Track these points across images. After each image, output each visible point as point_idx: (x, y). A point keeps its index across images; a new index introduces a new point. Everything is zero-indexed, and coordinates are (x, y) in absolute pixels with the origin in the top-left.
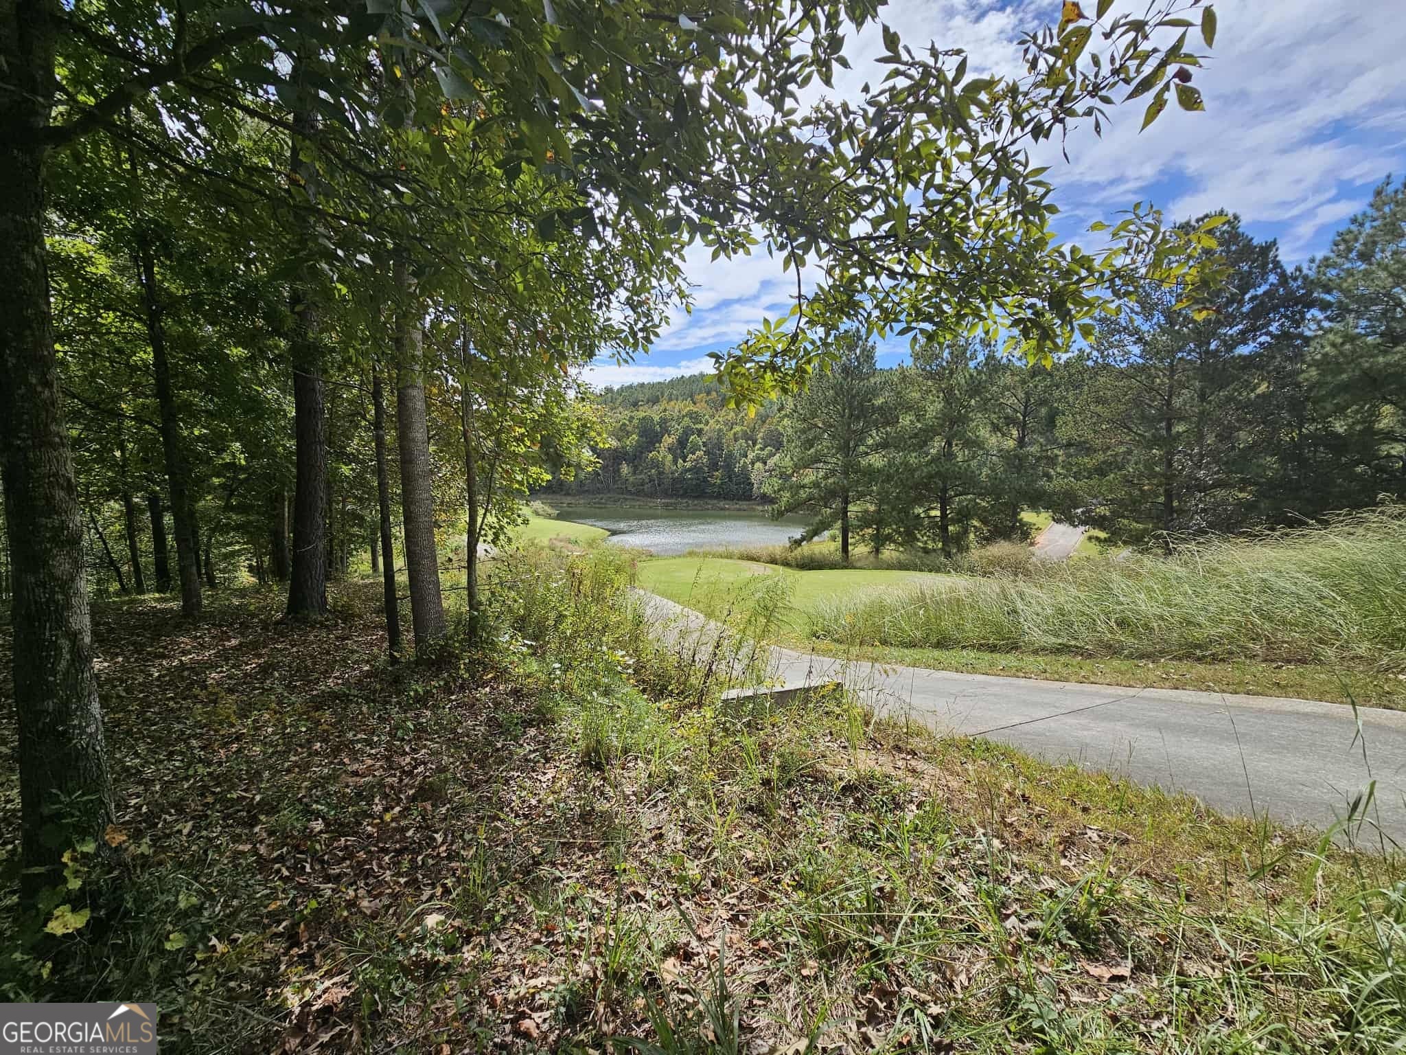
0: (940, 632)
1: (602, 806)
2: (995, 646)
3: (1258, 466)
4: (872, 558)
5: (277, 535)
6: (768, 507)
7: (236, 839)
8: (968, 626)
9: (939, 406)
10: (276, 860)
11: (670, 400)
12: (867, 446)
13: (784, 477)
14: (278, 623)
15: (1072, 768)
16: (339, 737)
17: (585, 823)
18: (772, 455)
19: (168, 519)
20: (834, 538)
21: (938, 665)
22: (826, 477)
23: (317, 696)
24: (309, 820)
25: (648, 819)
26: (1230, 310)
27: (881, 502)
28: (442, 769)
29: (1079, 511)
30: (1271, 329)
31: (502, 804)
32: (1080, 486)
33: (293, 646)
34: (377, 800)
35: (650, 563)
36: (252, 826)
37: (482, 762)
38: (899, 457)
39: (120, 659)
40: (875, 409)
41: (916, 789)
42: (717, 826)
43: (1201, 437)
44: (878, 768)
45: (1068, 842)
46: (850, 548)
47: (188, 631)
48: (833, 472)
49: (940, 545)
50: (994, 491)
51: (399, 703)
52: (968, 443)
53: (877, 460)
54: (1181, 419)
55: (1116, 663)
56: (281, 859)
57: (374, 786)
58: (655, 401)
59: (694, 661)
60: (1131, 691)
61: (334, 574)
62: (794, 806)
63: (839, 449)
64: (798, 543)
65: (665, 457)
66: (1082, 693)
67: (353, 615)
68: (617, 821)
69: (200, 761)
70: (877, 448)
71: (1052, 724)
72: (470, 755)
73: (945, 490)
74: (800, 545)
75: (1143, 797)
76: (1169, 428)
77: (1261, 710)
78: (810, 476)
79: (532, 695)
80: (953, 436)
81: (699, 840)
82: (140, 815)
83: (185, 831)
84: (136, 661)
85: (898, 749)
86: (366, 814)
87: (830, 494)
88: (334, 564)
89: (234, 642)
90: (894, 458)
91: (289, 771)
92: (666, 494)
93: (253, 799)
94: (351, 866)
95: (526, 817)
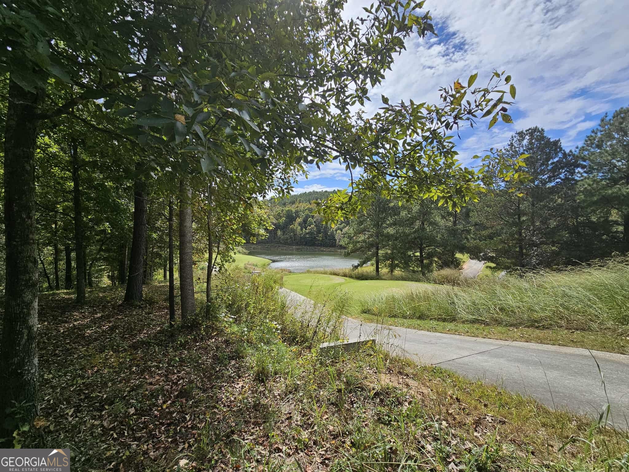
0: (420, 311)
1: (264, 401)
2: (445, 319)
3: (559, 235)
4: (389, 274)
5: (122, 264)
6: (342, 251)
7: (94, 418)
8: (433, 309)
9: (418, 207)
10: (111, 429)
11: (300, 202)
12: (387, 224)
13: (350, 238)
14: (120, 305)
15: (480, 383)
16: (144, 364)
17: (256, 410)
18: (345, 227)
19: (73, 255)
20: (372, 265)
21: (420, 328)
22: (368, 238)
23: (135, 342)
24: (128, 408)
25: (285, 408)
26: (543, 168)
27: (393, 249)
28: (191, 382)
29: (482, 254)
30: (561, 176)
31: (218, 400)
32: (481, 244)
33: (126, 317)
34: (160, 398)
35: (290, 276)
36: (102, 411)
37: (209, 379)
38: (401, 229)
39: (46, 323)
40: (390, 208)
41: (408, 394)
42: (317, 412)
43: (533, 223)
44: (391, 384)
45: (478, 423)
46: (380, 270)
47: (78, 309)
48: (372, 236)
49: (420, 269)
50: (444, 244)
51: (172, 347)
52: (431, 224)
53: (391, 231)
54: (524, 214)
55: (500, 328)
56: (113, 429)
57: (159, 390)
58: (293, 203)
59: (308, 325)
60: (507, 343)
61: (146, 281)
62: (352, 403)
63: (374, 226)
64: (356, 267)
65: (297, 227)
66: (485, 343)
67: (154, 302)
68: (270, 409)
69: (79, 376)
70: (390, 225)
71: (471, 359)
72: (204, 374)
73: (421, 244)
74: (357, 268)
75: (512, 399)
76: (519, 219)
77: (566, 354)
78: (362, 237)
79: (234, 343)
80: (426, 220)
81: (308, 419)
82: (50, 405)
83: (70, 414)
84: (53, 324)
85: (400, 373)
86: (154, 405)
87: (370, 246)
88: (147, 276)
89: (99, 315)
90: (399, 229)
91: (120, 382)
92: (297, 244)
93: (103, 397)
94: (146, 433)
95: (228, 406)
